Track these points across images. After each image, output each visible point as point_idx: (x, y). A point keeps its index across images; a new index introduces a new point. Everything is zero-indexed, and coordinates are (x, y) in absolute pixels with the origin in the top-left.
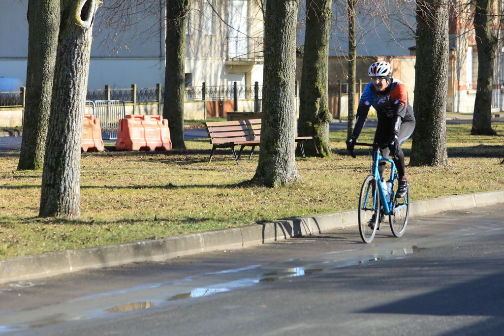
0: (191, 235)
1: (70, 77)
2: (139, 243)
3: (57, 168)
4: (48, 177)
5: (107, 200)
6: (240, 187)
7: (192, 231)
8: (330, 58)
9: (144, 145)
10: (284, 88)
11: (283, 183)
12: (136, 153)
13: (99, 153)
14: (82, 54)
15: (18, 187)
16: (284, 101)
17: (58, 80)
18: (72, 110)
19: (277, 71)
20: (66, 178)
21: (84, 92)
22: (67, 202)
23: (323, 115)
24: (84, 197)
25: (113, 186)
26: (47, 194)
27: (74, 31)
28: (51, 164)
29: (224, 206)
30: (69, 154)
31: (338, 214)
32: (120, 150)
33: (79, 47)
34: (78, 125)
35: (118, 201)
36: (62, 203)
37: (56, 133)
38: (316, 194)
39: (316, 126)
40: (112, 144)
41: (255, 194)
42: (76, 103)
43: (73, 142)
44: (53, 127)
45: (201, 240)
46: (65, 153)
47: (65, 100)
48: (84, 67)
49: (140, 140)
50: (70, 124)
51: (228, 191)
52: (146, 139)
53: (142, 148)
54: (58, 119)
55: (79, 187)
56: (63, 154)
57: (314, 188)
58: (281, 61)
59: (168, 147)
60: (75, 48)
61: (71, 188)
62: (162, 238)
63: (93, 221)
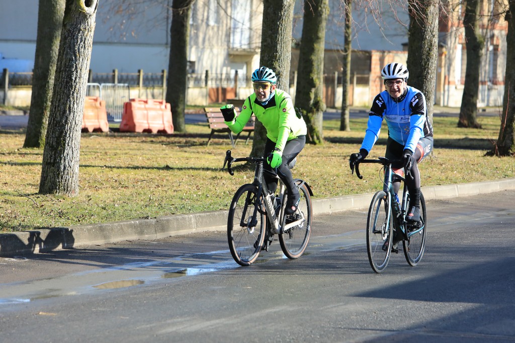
0: (183, 216)
1: (73, 60)
2: (133, 222)
3: (58, 148)
4: (49, 156)
5: (106, 179)
7: (184, 212)
8: (326, 50)
12: (139, 135)
13: (103, 134)
14: (85, 39)
15: (21, 164)
17: (61, 63)
18: (73, 93)
20: (66, 157)
21: (85, 75)
22: (66, 180)
23: (317, 104)
24: (84, 175)
25: (113, 166)
26: (47, 172)
27: (78, 16)
28: (52, 143)
29: (217, 189)
30: (69, 134)
31: (326, 200)
32: (123, 132)
33: (83, 32)
34: (80, 107)
35: (116, 181)
36: (62, 181)
37: (58, 114)
39: (310, 115)
40: (117, 126)
41: (248, 178)
42: (78, 86)
43: (74, 123)
44: (55, 108)
45: (193, 220)
46: (66, 133)
47: (67, 82)
48: (86, 51)
49: (143, 123)
50: (72, 106)
51: (222, 174)
52: (149, 122)
53: (145, 131)
54: (60, 100)
55: (78, 166)
56: (64, 134)
57: (305, 174)
58: (277, 52)
59: (170, 131)
60: (78, 33)
61: (71, 167)
62: (155, 218)
63: (90, 199)
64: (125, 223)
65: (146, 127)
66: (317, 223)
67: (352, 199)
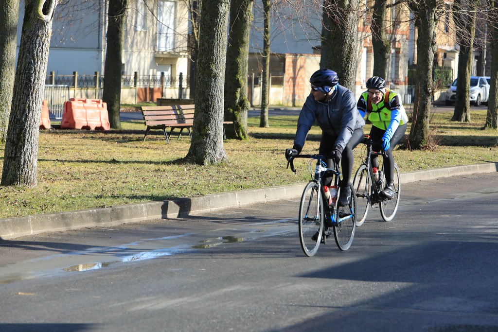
0: (135, 205)
1: (31, 63)
2: (91, 211)
3: (18, 143)
4: (10, 151)
5: (59, 172)
6: (174, 164)
8: (250, 54)
9: (86, 125)
10: (215, 79)
11: (212, 162)
12: (78, 132)
13: (46, 130)
14: (43, 44)
16: (215, 90)
17: (21, 66)
18: (32, 93)
19: (209, 64)
20: (26, 152)
21: (43, 77)
22: (26, 173)
23: (242, 103)
25: (64, 160)
26: (9, 165)
27: (36, 23)
28: (13, 139)
29: (161, 180)
30: (29, 131)
31: (262, 190)
32: (64, 128)
33: (41, 38)
34: (38, 106)
35: (68, 173)
36: (22, 174)
37: (18, 113)
38: (241, 172)
39: (236, 112)
40: (57, 123)
41: (188, 170)
42: (36, 87)
43: (33, 121)
44: (16, 107)
45: (144, 209)
46: (26, 130)
47: (27, 84)
48: (44, 55)
49: (82, 121)
50: (31, 105)
51: (164, 167)
52: (88, 119)
53: (84, 128)
54: (20, 100)
55: (37, 160)
56: (24, 131)
57: (239, 167)
58: (213, 55)
59: (107, 128)
60: (36, 39)
61: (30, 161)
62: (111, 207)
63: (49, 190)
64: (84, 212)
65: (85, 124)
66: (254, 211)
67: (285, 189)
